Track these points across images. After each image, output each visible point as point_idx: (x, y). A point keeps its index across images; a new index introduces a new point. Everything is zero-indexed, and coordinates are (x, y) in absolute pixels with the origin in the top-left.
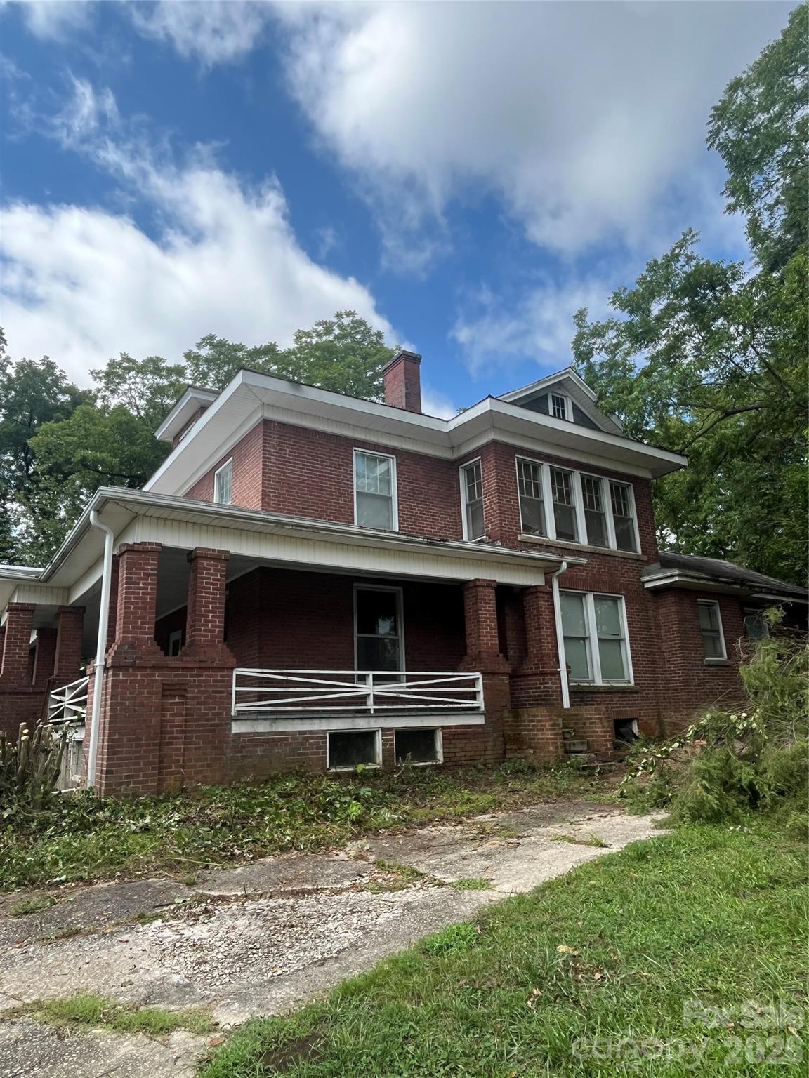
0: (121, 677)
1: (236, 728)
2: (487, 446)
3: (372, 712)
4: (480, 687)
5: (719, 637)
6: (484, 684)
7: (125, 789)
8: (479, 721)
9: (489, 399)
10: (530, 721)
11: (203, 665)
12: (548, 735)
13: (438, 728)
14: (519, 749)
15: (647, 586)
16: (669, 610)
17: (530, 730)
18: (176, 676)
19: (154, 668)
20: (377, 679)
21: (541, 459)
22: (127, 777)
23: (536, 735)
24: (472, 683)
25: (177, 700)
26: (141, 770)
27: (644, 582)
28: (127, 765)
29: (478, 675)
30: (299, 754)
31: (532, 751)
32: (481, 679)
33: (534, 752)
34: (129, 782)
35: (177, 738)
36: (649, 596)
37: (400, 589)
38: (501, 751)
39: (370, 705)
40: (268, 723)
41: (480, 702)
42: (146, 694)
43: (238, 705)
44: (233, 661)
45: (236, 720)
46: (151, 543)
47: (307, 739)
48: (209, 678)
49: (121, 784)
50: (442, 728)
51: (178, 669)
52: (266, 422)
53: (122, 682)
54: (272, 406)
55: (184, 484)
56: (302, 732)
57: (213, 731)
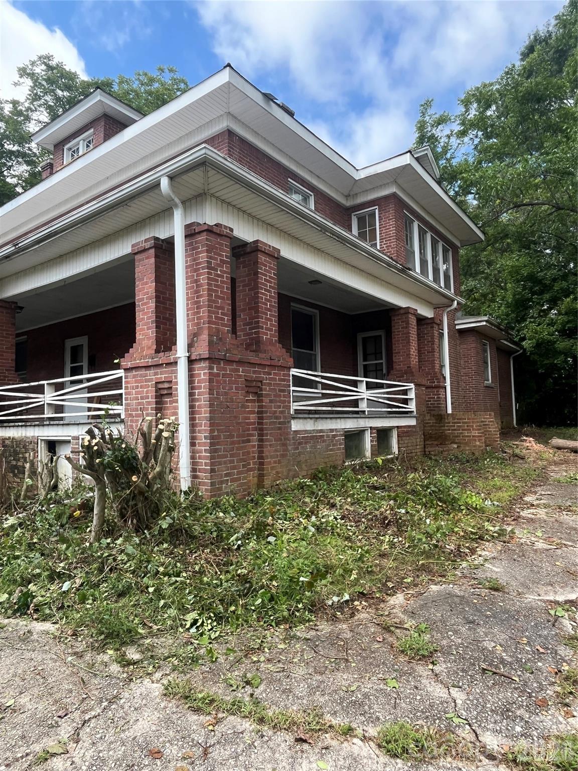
0: (215, 370)
1: (296, 426)
2: (386, 198)
3: (366, 413)
4: (412, 395)
5: (488, 367)
6: (415, 393)
7: (226, 488)
8: (413, 422)
9: (409, 153)
10: (455, 423)
11: (273, 363)
12: (476, 433)
13: (393, 427)
14: (441, 444)
15: (457, 327)
16: (471, 344)
17: (455, 430)
18: (254, 372)
19: (240, 363)
21: (415, 217)
22: (226, 475)
23: (462, 433)
24: (405, 392)
25: (251, 398)
26: (234, 468)
27: (456, 325)
28: (225, 463)
29: (412, 384)
30: (331, 450)
31: (455, 446)
32: (414, 389)
33: (458, 447)
34: (228, 480)
35: (252, 435)
36: (456, 332)
37: (317, 311)
38: (423, 446)
39: (363, 406)
40: (312, 422)
41: (412, 406)
42: (234, 390)
43: (294, 403)
44: (291, 361)
45: (294, 418)
46: (226, 227)
47: (334, 436)
48: (275, 376)
49: (222, 482)
50: (398, 427)
51: (253, 365)
52: (230, 133)
53: (218, 375)
54: (236, 118)
55: (90, 189)
56: (332, 430)
57: (280, 429)
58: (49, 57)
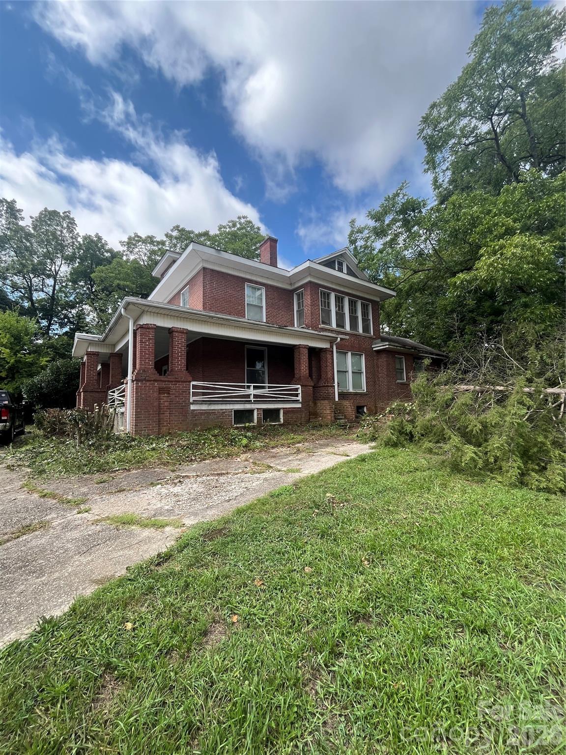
1: (192, 407)
2: (307, 284)
3: (253, 401)
4: (300, 391)
5: (403, 372)
6: (302, 390)
7: (144, 433)
8: (299, 406)
9: (308, 261)
10: (321, 406)
11: (177, 380)
12: (328, 412)
13: (281, 408)
14: (316, 418)
15: (374, 349)
16: (383, 359)
17: (321, 410)
18: (165, 384)
19: (155, 381)
20: (255, 387)
21: (331, 291)
22: (145, 428)
23: (323, 412)
24: (297, 390)
25: (166, 395)
26: (150, 425)
28: (144, 422)
29: (299, 386)
30: (220, 419)
31: (321, 418)
32: (300, 388)
34: (145, 430)
35: (166, 411)
36: (375, 354)
37: (266, 348)
38: (308, 418)
39: (252, 398)
40: (207, 405)
41: (300, 398)
42: (151, 392)
43: (193, 397)
44: (191, 379)
45: (192, 404)
46: (151, 324)
47: (224, 412)
48: (180, 386)
49: (142, 431)
50: (283, 408)
51: (165, 381)
52: (204, 269)
53: (140, 386)
54: (207, 261)
55: (167, 298)
56: (221, 410)
57: (182, 409)
58: (178, 226)
